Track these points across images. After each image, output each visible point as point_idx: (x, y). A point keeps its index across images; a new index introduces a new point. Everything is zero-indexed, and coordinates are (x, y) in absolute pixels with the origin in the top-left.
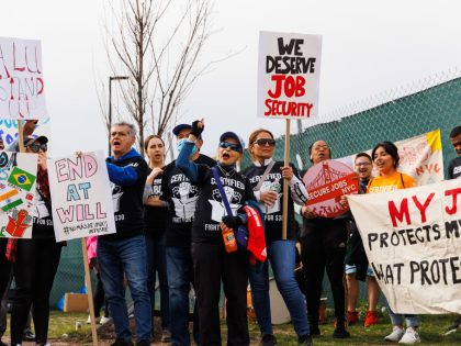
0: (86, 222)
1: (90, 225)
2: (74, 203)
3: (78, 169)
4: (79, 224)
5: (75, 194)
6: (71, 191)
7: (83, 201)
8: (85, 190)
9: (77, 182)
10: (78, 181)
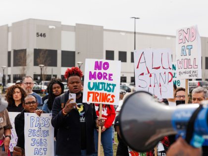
0: (188, 70)
1: (190, 72)
2: (184, 57)
3: (187, 36)
4: (184, 70)
5: (184, 52)
6: (183, 50)
7: (188, 57)
8: (190, 49)
9: (185, 45)
10: (187, 44)
